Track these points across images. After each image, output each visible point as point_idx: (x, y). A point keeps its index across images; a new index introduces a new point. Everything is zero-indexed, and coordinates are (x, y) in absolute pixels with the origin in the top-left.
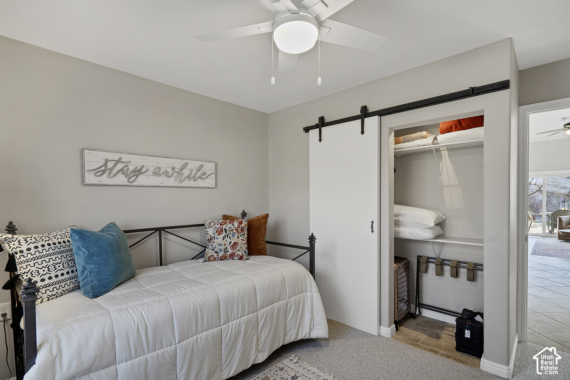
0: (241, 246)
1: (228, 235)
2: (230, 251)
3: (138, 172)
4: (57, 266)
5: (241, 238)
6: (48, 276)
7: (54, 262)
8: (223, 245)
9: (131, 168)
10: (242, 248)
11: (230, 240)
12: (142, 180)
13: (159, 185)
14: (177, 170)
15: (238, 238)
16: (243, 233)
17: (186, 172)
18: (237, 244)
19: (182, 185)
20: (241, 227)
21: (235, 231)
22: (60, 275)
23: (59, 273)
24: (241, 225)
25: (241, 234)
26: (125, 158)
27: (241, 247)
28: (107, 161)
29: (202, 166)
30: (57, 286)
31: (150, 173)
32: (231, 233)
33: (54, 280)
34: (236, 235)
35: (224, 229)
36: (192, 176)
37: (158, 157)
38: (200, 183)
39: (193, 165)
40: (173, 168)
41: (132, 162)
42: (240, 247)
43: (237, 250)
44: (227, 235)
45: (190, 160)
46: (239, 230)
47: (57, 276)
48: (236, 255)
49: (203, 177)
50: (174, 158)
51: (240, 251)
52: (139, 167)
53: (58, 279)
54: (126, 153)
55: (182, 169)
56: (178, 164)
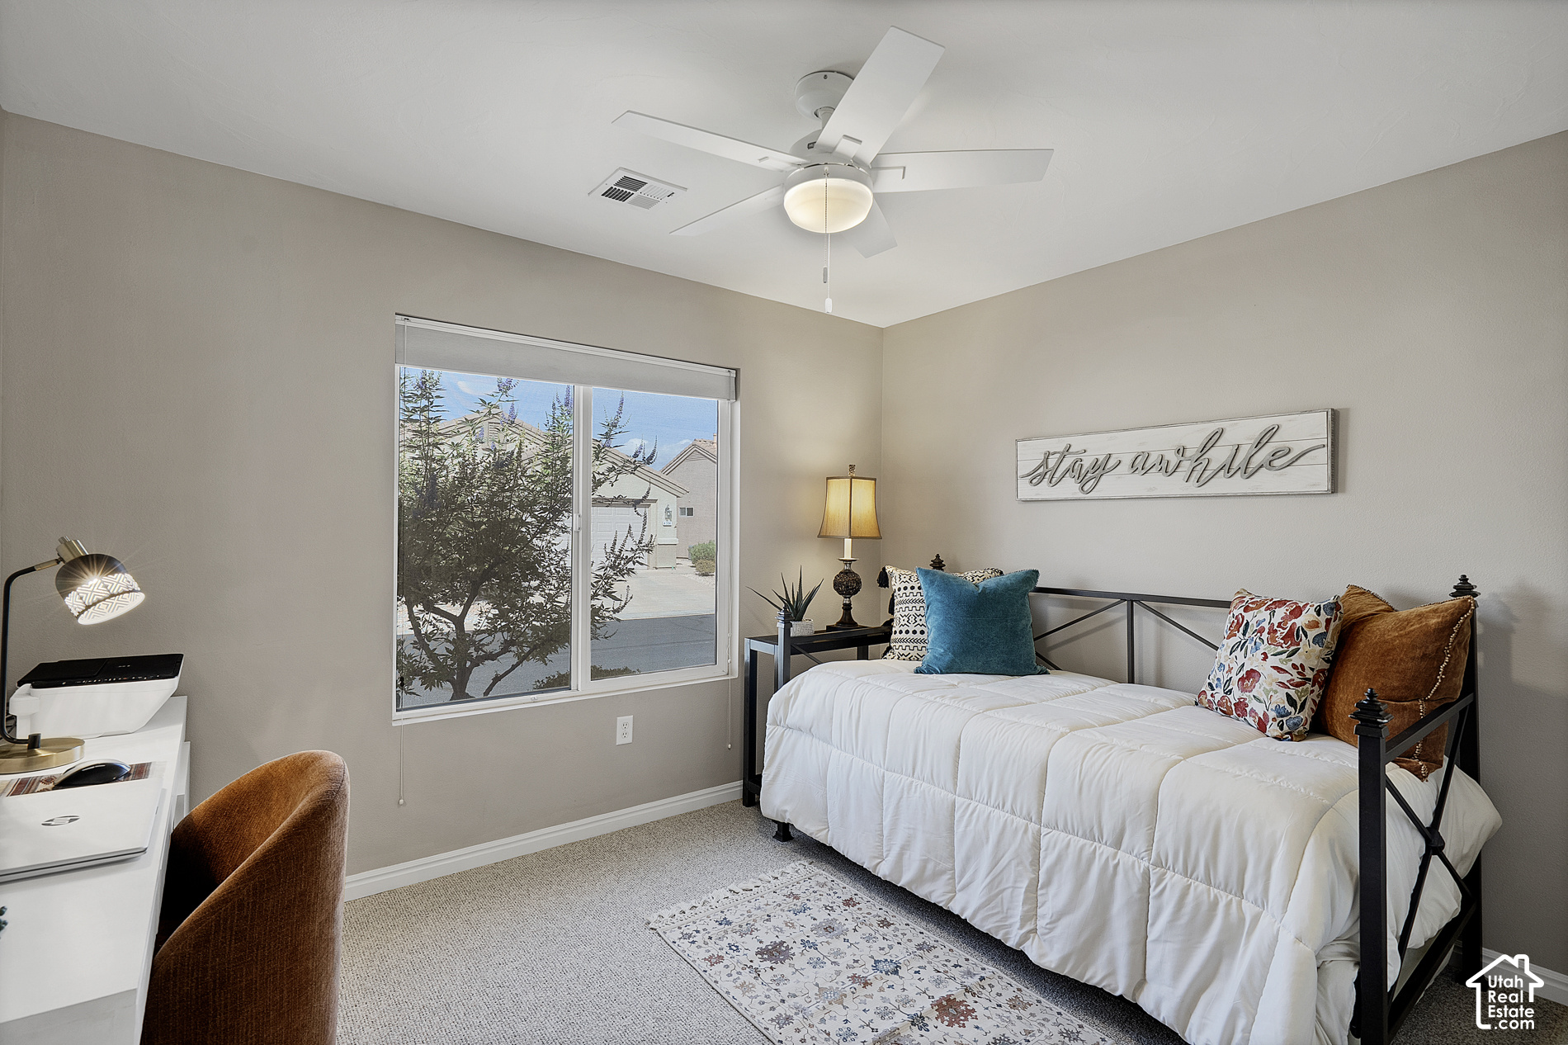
0: (1268, 688)
1: (1245, 642)
2: (1237, 694)
3: (1100, 468)
4: (918, 619)
5: (1273, 661)
6: (906, 628)
7: (917, 612)
8: (1227, 669)
9: (1087, 462)
10: (1271, 693)
11: (1244, 660)
12: (1108, 485)
13: (1145, 494)
14: (1188, 453)
15: (1265, 659)
16: (1288, 647)
17: (1219, 455)
18: (1257, 678)
19: (1207, 490)
20: (1289, 625)
21: (1265, 636)
22: (918, 632)
23: (919, 629)
24: (1293, 621)
25: (1280, 649)
26: (1078, 443)
27: (1267, 692)
28: (1048, 455)
29: (1272, 432)
30: (912, 645)
31: (1125, 467)
32: (1255, 638)
33: (911, 635)
34: (1263, 648)
35: (1245, 622)
36: (1235, 465)
37: (1142, 428)
38: (1265, 481)
39: (1243, 432)
40: (1181, 451)
41: (1088, 450)
42: (1262, 688)
43: (1251, 694)
44: (1243, 641)
45: (1231, 419)
46: (1278, 634)
47: (915, 632)
48: (1248, 709)
49: (1277, 463)
50: (1182, 424)
51: (1260, 702)
52: (1101, 459)
53: (915, 636)
54: (1077, 434)
55: (1204, 449)
56: (1193, 437)
